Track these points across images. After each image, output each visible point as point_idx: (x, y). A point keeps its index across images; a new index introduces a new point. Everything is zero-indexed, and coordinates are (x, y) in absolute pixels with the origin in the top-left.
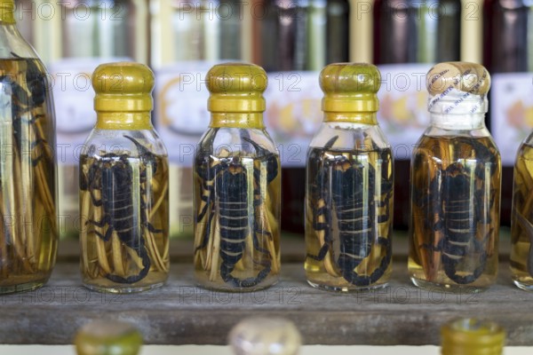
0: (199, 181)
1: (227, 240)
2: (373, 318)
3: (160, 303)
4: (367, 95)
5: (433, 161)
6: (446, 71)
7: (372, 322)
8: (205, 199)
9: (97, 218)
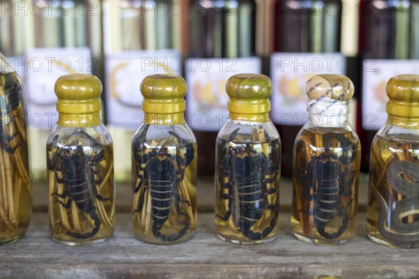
0: (136, 164)
1: (157, 208)
2: (262, 269)
3: (107, 256)
4: (261, 101)
5: (310, 148)
6: (320, 84)
7: (261, 272)
8: (140, 177)
9: (60, 191)
